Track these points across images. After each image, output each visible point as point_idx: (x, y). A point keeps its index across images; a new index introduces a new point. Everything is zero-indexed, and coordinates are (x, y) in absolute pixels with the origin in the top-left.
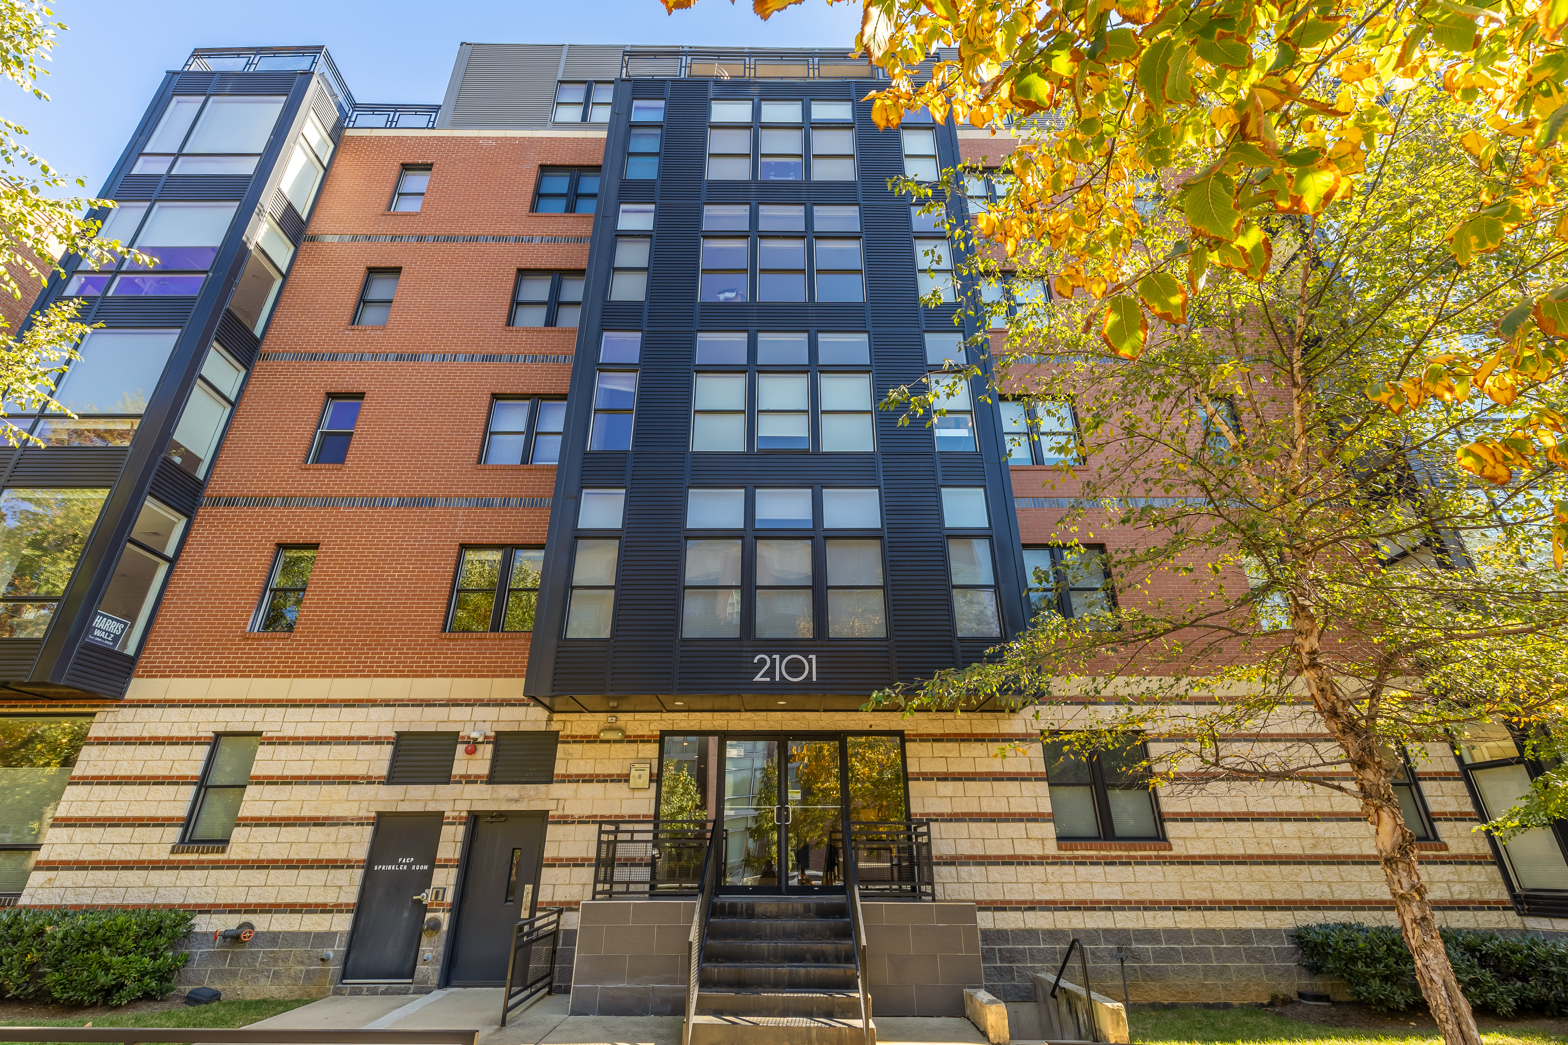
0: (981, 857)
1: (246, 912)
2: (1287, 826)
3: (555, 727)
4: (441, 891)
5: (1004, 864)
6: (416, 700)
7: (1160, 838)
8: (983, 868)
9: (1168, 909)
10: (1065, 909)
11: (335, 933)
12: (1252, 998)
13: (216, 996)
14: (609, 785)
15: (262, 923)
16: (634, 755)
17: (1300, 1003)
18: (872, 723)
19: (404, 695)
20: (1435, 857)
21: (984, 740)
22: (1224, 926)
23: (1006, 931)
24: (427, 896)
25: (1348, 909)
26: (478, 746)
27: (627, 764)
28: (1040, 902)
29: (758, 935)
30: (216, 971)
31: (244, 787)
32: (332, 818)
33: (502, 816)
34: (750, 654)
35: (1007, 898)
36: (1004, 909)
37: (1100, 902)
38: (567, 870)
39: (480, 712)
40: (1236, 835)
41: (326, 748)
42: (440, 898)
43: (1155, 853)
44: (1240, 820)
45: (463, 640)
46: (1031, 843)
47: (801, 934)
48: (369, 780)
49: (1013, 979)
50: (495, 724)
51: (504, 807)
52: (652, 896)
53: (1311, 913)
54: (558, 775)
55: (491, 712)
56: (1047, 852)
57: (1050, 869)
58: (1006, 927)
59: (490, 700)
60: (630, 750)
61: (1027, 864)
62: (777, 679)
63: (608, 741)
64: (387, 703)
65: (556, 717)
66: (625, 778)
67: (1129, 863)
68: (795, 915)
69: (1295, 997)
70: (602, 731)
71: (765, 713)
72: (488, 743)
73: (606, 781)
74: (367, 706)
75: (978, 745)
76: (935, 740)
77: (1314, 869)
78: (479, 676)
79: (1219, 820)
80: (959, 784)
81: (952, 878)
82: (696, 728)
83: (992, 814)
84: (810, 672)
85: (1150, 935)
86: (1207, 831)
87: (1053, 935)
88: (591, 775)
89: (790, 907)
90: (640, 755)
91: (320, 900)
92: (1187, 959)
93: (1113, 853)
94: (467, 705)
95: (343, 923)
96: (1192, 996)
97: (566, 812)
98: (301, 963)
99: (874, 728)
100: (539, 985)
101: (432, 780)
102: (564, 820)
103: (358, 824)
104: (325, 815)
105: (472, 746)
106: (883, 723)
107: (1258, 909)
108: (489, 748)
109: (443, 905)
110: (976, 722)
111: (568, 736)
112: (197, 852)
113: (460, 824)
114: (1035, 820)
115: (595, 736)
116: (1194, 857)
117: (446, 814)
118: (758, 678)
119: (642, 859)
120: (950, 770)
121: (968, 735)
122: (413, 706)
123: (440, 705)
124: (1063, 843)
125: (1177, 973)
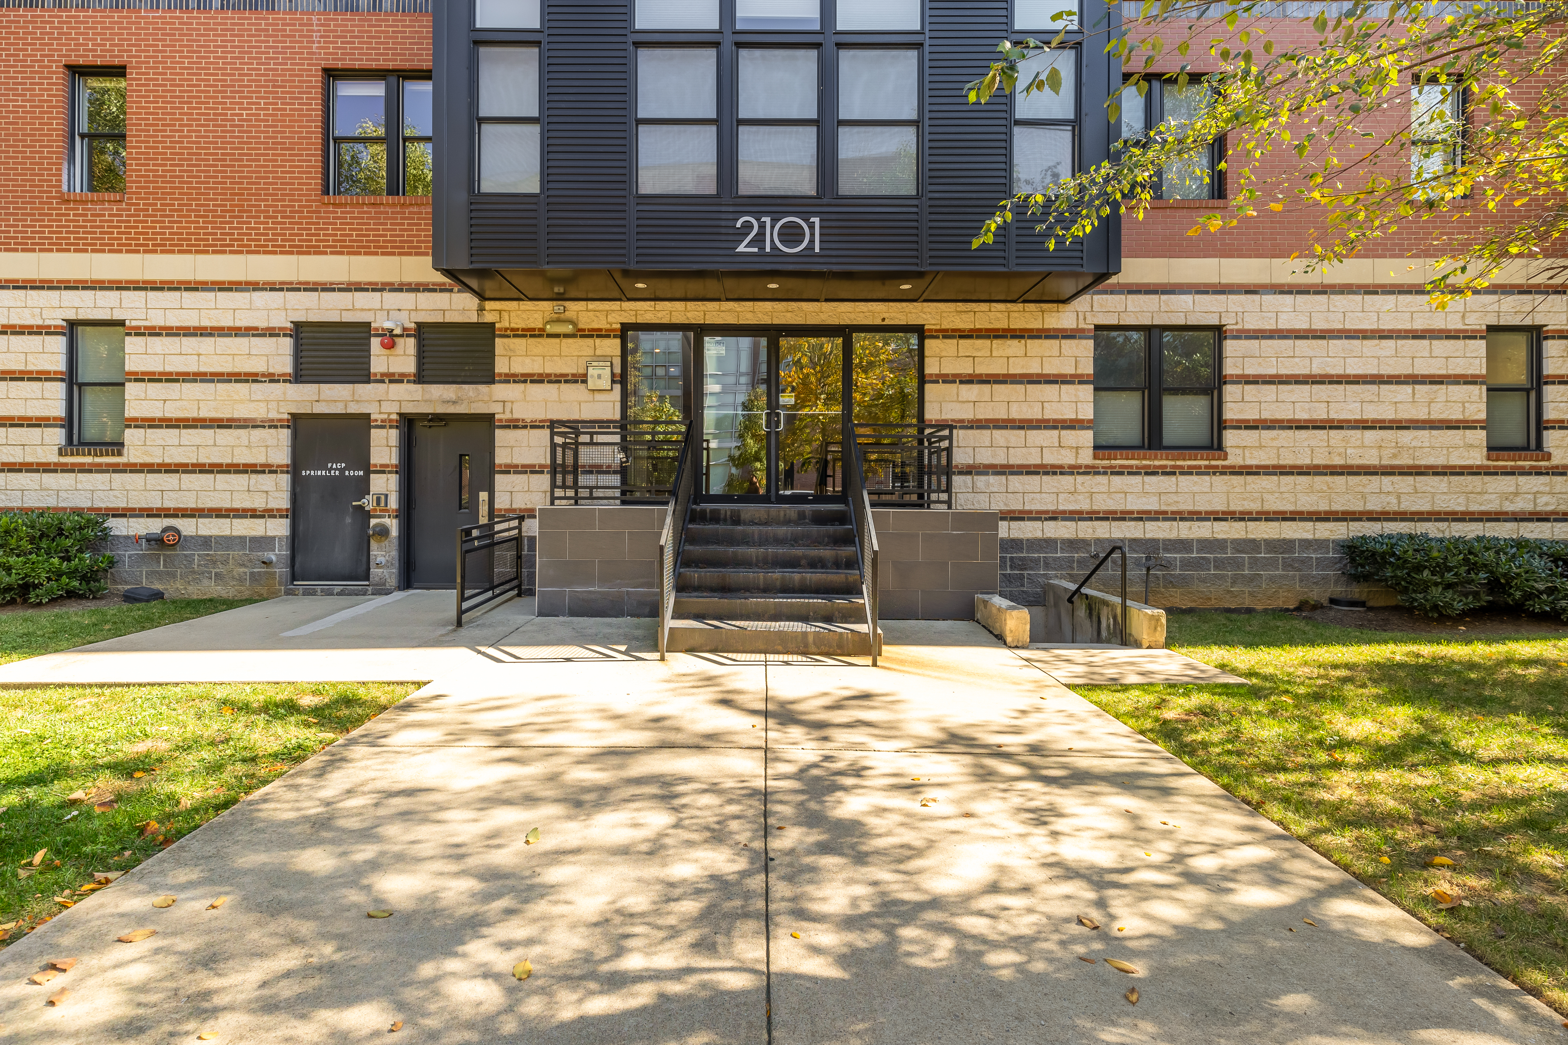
0: (1002, 466)
1: (166, 516)
2: (1369, 434)
3: (488, 318)
4: (383, 497)
5: (1028, 473)
6: (308, 283)
7: (1215, 445)
8: (1004, 477)
9: (1208, 520)
10: (1091, 519)
11: (273, 538)
12: (1280, 603)
13: (158, 596)
14: (563, 386)
15: (187, 527)
16: (591, 352)
17: (1330, 609)
18: (886, 315)
19: (292, 277)
20: (1532, 467)
21: (1022, 337)
22: (1266, 536)
23: (1021, 540)
24: (368, 503)
25: (1412, 520)
26: (397, 339)
27: (582, 362)
28: (1064, 512)
29: (745, 541)
30: (152, 572)
31: (123, 384)
32: (239, 420)
33: (441, 420)
34: (731, 216)
35: (1027, 508)
36: (1022, 519)
37: (1132, 512)
38: (525, 477)
39: (392, 299)
40: (1306, 444)
41: (210, 340)
42: (383, 504)
43: (1206, 463)
44: (1314, 428)
45: (352, 205)
46: (1063, 451)
47: (795, 540)
48: (273, 379)
49: (1023, 585)
50: (413, 314)
51: (441, 409)
52: (624, 503)
53: (1368, 524)
54: (500, 375)
55: (406, 299)
56: (1080, 462)
57: (1080, 479)
58: (1021, 536)
59: (401, 284)
60: (584, 346)
61: (1055, 473)
62: (768, 249)
63: (557, 336)
64: (273, 287)
65: (489, 305)
66: (581, 379)
67: (1174, 473)
68: (787, 522)
69: (1325, 603)
70: (548, 322)
71: (751, 303)
72: (408, 336)
73: (560, 382)
74: (247, 290)
75: (1015, 342)
76: (961, 337)
77: (1386, 480)
78: (383, 254)
79: (1291, 428)
80: (986, 388)
81: (967, 487)
82: (666, 321)
83: (1021, 421)
84: (812, 241)
85: (1183, 545)
86: (1272, 439)
87: (1072, 544)
88: (540, 375)
89: (782, 513)
90: (598, 352)
91: (247, 505)
92: (1216, 567)
93: (1157, 463)
94: (373, 290)
95: (280, 528)
96: (1213, 602)
97: (515, 416)
98: (243, 565)
99: (886, 322)
100: (507, 587)
101: (349, 379)
102: (514, 425)
103: (270, 427)
104: (229, 416)
105: (390, 340)
106: (899, 316)
107: (1310, 520)
108: (411, 342)
109: (388, 511)
110: (1016, 315)
111: (506, 329)
112: (89, 454)
113: (391, 427)
114: (1072, 428)
115: (540, 330)
116: (1251, 467)
117: (373, 417)
118: (741, 248)
119: (609, 466)
120: (977, 372)
121: (1004, 330)
122: (305, 290)
123: (340, 290)
124: (1101, 453)
125: (1203, 581)
